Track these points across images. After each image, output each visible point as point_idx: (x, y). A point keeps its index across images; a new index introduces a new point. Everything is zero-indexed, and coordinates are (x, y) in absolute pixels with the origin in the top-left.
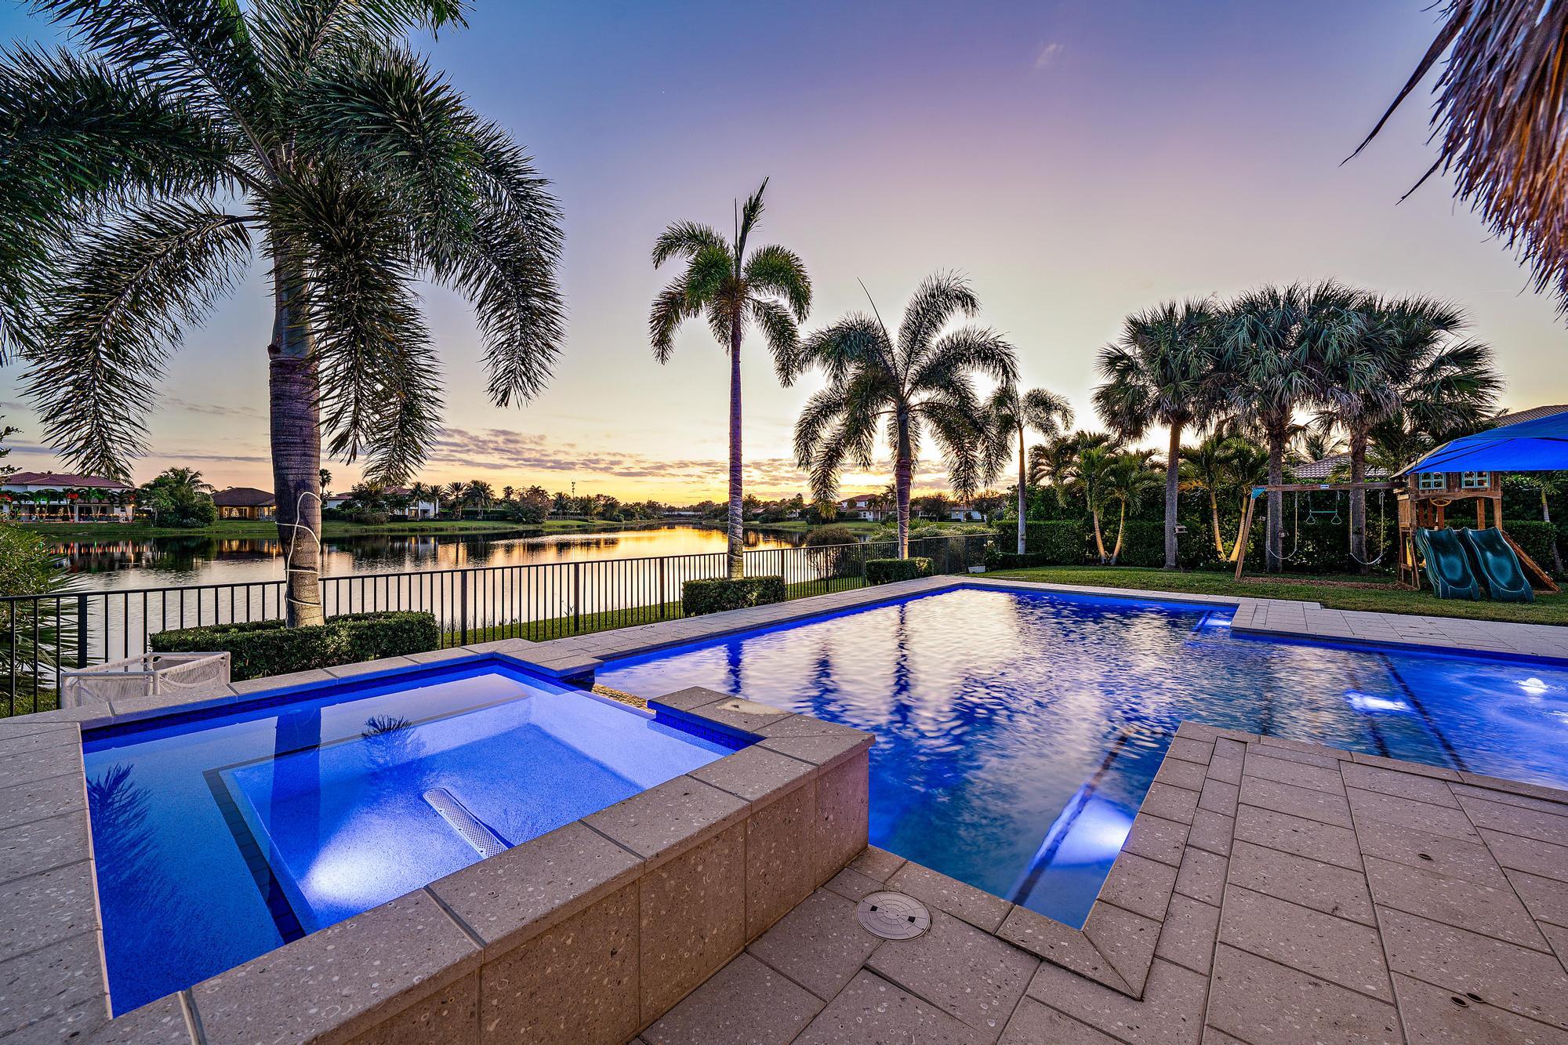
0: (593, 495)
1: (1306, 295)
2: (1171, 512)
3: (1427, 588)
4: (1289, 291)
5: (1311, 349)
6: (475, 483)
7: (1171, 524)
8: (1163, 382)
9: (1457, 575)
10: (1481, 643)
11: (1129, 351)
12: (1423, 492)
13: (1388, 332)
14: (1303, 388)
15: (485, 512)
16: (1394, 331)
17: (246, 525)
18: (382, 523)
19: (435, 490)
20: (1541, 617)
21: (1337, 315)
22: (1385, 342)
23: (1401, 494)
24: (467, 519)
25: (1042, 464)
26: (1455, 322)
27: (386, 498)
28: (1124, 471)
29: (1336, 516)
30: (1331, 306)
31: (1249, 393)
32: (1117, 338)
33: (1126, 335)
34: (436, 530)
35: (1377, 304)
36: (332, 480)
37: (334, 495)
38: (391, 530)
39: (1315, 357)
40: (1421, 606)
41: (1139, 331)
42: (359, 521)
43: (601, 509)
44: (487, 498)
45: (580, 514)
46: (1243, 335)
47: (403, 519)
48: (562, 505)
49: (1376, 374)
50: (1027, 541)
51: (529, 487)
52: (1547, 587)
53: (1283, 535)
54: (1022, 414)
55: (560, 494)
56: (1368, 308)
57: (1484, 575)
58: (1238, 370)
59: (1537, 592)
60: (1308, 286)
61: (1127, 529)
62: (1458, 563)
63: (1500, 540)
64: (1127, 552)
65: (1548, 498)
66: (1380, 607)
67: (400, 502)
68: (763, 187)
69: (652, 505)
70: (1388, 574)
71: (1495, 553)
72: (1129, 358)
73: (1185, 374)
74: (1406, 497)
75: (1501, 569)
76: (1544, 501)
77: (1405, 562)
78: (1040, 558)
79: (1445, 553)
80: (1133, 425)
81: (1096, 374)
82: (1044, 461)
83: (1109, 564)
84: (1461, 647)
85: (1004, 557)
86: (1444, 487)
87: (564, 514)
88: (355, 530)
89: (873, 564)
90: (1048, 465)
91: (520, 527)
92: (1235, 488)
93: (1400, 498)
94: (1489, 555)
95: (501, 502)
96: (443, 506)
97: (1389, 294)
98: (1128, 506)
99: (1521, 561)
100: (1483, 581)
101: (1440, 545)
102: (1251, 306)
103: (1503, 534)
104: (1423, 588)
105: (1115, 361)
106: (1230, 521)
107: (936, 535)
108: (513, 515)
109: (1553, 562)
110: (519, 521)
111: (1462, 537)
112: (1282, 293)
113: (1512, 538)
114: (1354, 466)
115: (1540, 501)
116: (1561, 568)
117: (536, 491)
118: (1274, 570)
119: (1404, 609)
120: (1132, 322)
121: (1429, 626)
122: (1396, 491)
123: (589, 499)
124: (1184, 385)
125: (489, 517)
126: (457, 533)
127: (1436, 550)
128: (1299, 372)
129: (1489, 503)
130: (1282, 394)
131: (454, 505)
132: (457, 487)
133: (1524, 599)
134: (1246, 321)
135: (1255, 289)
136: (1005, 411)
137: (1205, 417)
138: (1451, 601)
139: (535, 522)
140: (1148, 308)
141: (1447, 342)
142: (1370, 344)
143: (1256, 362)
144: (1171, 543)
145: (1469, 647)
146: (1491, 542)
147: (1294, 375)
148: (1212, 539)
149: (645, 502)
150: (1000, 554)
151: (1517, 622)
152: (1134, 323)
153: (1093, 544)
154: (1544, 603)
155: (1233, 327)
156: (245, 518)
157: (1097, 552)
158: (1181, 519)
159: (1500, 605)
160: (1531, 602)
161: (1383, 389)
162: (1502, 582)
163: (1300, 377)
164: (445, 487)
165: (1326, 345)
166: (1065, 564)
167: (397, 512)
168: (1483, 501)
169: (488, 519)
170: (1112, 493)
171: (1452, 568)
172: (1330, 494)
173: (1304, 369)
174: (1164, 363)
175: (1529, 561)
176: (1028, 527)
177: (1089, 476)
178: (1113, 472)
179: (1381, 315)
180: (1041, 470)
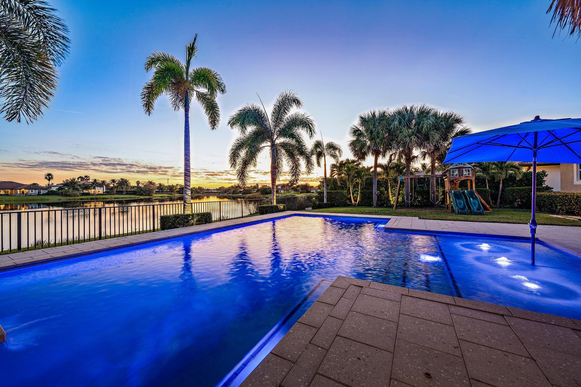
0: (175, 184)
1: (416, 109)
2: (375, 187)
3: (453, 211)
4: (411, 108)
5: (418, 127)
6: (122, 179)
7: (375, 191)
8: (371, 139)
9: (462, 206)
10: (468, 230)
11: (361, 129)
12: (452, 177)
13: (441, 123)
14: (415, 141)
15: (127, 191)
16: (443, 123)
17: (7, 198)
18: (78, 196)
19: (103, 182)
20: (486, 219)
21: (426, 116)
22: (440, 127)
23: (446, 178)
24: (118, 194)
25: (335, 171)
26: (461, 121)
27: (80, 185)
28: (360, 173)
29: (426, 187)
30: (424, 113)
31: (398, 143)
32: (356, 123)
33: (360, 122)
34: (103, 199)
35: (438, 114)
36: (54, 178)
37: (55, 184)
38: (82, 199)
39: (419, 131)
40: (451, 217)
41: (364, 121)
42: (66, 195)
43: (178, 190)
44: (127, 185)
45: (169, 192)
46: (396, 123)
47: (88, 194)
48: (161, 188)
49: (438, 137)
50: (327, 199)
51: (147, 181)
52: (488, 210)
53: (410, 194)
54: (325, 151)
55: (160, 184)
56: (435, 115)
57: (470, 206)
58: (395, 135)
59: (485, 211)
60: (417, 106)
61: (361, 193)
62: (462, 202)
63: (474, 194)
64: (361, 202)
65: (488, 180)
66: (437, 218)
67: (87, 187)
68: (195, 39)
69: (200, 188)
70: (442, 207)
71: (473, 198)
72: (360, 131)
73: (378, 137)
74: (447, 179)
75: (475, 204)
76: (487, 181)
77: (447, 202)
78: (331, 204)
79: (459, 199)
80: (362, 156)
81: (349, 136)
82: (335, 169)
83: (355, 206)
84: (462, 232)
85: (319, 204)
86: (458, 176)
87: (162, 192)
88: (63, 199)
89: (261, 207)
90: (337, 171)
91: (142, 197)
92: (395, 178)
93: (445, 180)
94: (471, 199)
95: (134, 187)
96: (107, 188)
97: (442, 111)
98: (361, 184)
99: (480, 201)
100: (470, 208)
101: (457, 196)
102: (399, 113)
103: (475, 192)
104: (452, 211)
105: (356, 132)
106: (394, 190)
107: (293, 196)
108: (139, 192)
109: (489, 202)
110: (142, 195)
111: (464, 193)
112: (409, 108)
113: (478, 193)
114: (432, 170)
115: (486, 182)
116: (491, 204)
117: (151, 183)
118: (408, 207)
119: (445, 218)
120: (361, 118)
121: (452, 224)
122: (444, 178)
123: (173, 186)
124: (378, 140)
125: (128, 193)
126: (113, 200)
127: (456, 198)
128: (414, 136)
129: (471, 181)
130: (409, 143)
131: (112, 188)
132: (113, 181)
133: (481, 214)
134: (398, 117)
135: (400, 107)
136: (318, 150)
137: (385, 152)
138: (460, 215)
139: (149, 195)
140: (366, 113)
141: (459, 128)
142: (436, 128)
143: (400, 132)
144: (375, 197)
145: (464, 232)
146: (472, 194)
147: (412, 137)
148: (389, 197)
149: (197, 187)
150: (317, 203)
151: (480, 222)
152: (362, 118)
153: (350, 199)
154: (487, 215)
155: (394, 120)
156: (6, 195)
157: (351, 202)
158: (378, 189)
159: (475, 216)
160: (484, 215)
161: (440, 142)
162: (475, 208)
163: (414, 138)
164: (108, 181)
165: (422, 127)
166: (341, 206)
167: (85, 191)
168: (469, 181)
169: (128, 194)
170: (356, 180)
171: (460, 204)
172: (424, 179)
173: (416, 135)
174: (371, 132)
175: (483, 201)
176: (328, 193)
177: (348, 174)
178: (356, 172)
179: (439, 117)
180: (334, 173)
